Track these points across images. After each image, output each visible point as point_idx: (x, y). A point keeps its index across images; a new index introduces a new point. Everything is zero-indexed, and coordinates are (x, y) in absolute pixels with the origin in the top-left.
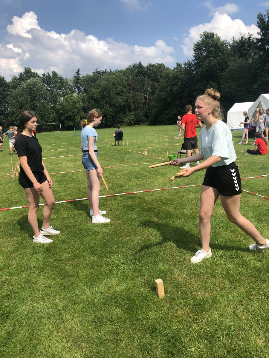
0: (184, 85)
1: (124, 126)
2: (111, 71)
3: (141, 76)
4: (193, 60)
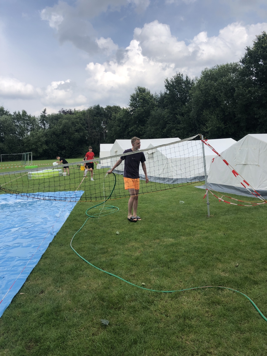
0: (125, 126)
2: (75, 110)
4: (129, 108)
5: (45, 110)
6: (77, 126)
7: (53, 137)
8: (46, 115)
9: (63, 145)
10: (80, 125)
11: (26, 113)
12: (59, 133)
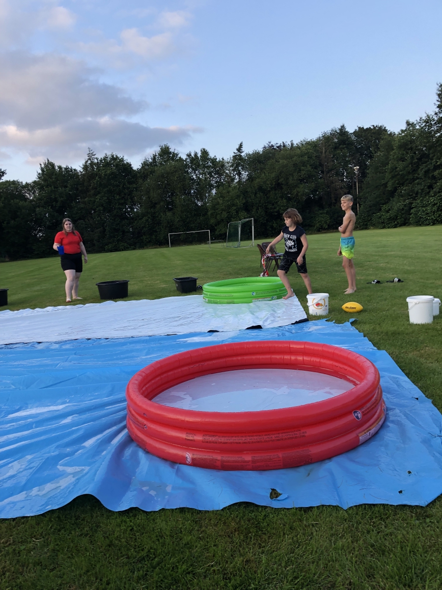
0: (417, 159)
1: (310, 232)
2: (292, 144)
3: (343, 148)
4: (436, 114)
5: (241, 146)
6: (303, 170)
7: (258, 195)
8: (242, 154)
9: (275, 210)
10: (309, 168)
11: (208, 155)
12: (270, 187)
